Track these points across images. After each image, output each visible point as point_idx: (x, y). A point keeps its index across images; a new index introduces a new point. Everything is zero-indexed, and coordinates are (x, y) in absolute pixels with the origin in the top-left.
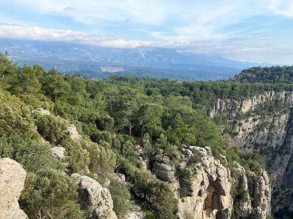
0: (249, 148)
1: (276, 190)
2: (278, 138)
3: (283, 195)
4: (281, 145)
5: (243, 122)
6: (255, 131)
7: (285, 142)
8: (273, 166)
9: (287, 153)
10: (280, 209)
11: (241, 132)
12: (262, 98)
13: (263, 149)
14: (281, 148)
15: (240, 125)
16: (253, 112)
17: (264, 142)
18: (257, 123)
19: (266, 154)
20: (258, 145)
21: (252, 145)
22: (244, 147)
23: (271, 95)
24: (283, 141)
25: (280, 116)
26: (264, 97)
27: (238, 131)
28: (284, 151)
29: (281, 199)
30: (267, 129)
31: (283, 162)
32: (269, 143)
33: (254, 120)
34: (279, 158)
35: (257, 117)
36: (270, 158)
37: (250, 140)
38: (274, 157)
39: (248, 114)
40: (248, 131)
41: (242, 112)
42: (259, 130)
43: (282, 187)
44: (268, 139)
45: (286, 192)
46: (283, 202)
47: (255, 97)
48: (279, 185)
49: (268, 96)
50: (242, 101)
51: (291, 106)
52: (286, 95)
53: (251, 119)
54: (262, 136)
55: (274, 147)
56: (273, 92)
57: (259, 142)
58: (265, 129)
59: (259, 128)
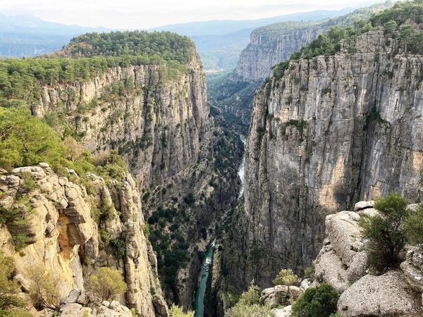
0: (104, 149)
1: (146, 192)
2: (136, 129)
3: (154, 195)
4: (141, 137)
5: (89, 115)
6: (107, 125)
7: (145, 132)
8: (138, 165)
9: (149, 144)
10: (153, 213)
11: (89, 131)
12: (107, 78)
13: (122, 147)
14: (143, 140)
15: (86, 120)
16: (100, 99)
17: (122, 137)
18: (107, 114)
19: (126, 152)
20: (115, 142)
21: (106, 145)
22: (97, 149)
23: (117, 72)
24: (142, 131)
25: (133, 100)
26: (109, 77)
27: (85, 130)
28: (146, 143)
29: (153, 200)
30: (121, 119)
31: (147, 156)
32: (128, 137)
33: (103, 110)
34: (142, 154)
35: (106, 105)
36: (132, 156)
37: (104, 139)
38: (136, 154)
39: (94, 104)
40: (98, 127)
41: (84, 102)
42: (112, 123)
43: (151, 186)
44: (126, 132)
45: (156, 191)
46: (155, 203)
47: (98, 78)
48: (148, 185)
49: (114, 74)
50: (81, 85)
51: (143, 85)
52: (135, 71)
53: (98, 109)
54: (118, 130)
55: (135, 140)
56: (120, 68)
57: (115, 138)
58: (120, 120)
59: (112, 121)
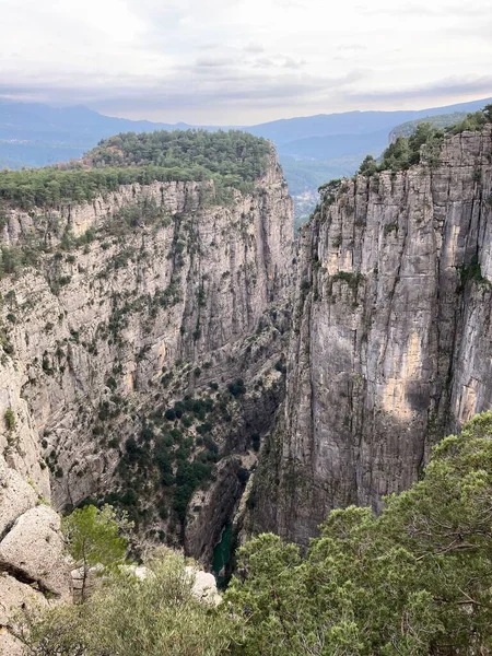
0: (101, 303)
1: (168, 372)
2: (158, 276)
3: (180, 376)
4: (164, 288)
5: (78, 254)
6: (108, 268)
7: (172, 281)
8: (154, 330)
9: (177, 301)
10: (176, 404)
11: (76, 276)
12: (116, 199)
13: (130, 302)
14: (167, 293)
15: (71, 260)
16: (100, 230)
17: (131, 288)
18: (110, 252)
19: (137, 310)
20: (119, 295)
21: (105, 298)
22: (88, 304)
23: (134, 191)
24: (168, 279)
25: (154, 233)
26: (120, 199)
27: (69, 274)
28: (171, 298)
29: (178, 385)
30: (133, 261)
31: (172, 318)
32: (141, 287)
33: (105, 247)
34: (162, 314)
35: (109, 240)
36: (146, 317)
37: (101, 289)
38: (153, 314)
39: (89, 237)
40: (92, 272)
41: (72, 234)
42: (116, 267)
43: (178, 363)
44: (138, 281)
45: (184, 371)
46: (181, 388)
47: (100, 199)
48: (172, 362)
49: (128, 195)
50: (70, 208)
51: (174, 212)
52: (162, 190)
53: (95, 246)
54: (125, 276)
55: (153, 294)
56: (137, 185)
57: (119, 289)
58: (130, 263)
59: (118, 262)
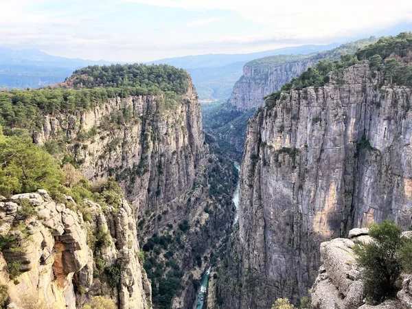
0: (102, 176)
1: (141, 219)
2: (134, 156)
3: (149, 221)
4: (138, 164)
5: (87, 143)
6: (105, 152)
7: (142, 159)
8: (134, 191)
9: (146, 171)
10: (148, 240)
11: (88, 158)
12: (106, 108)
13: (119, 173)
14: (139, 167)
15: (85, 148)
16: (99, 128)
17: (119, 164)
18: (105, 141)
19: (123, 179)
20: (113, 169)
21: (104, 172)
22: (95, 176)
23: (117, 102)
24: (139, 158)
25: (131, 128)
26: (109, 107)
27: (84, 157)
28: (142, 170)
29: (148, 227)
30: (119, 147)
31: (143, 183)
32: (125, 164)
33: (102, 138)
34: (138, 180)
35: (105, 133)
36: (128, 183)
37: (102, 166)
38: (133, 180)
39: (93, 132)
40: (97, 155)
41: (84, 131)
42: (110, 150)
43: (147, 213)
44: (123, 159)
45: (151, 218)
46: (150, 229)
47: (98, 107)
48: (144, 212)
49: (114, 104)
50: (81, 114)
51: (141, 115)
52: (133, 101)
53: (97, 137)
54: (116, 157)
55: (132, 167)
56: (119, 98)
57: (113, 166)
58: (117, 147)
59: (110, 148)
